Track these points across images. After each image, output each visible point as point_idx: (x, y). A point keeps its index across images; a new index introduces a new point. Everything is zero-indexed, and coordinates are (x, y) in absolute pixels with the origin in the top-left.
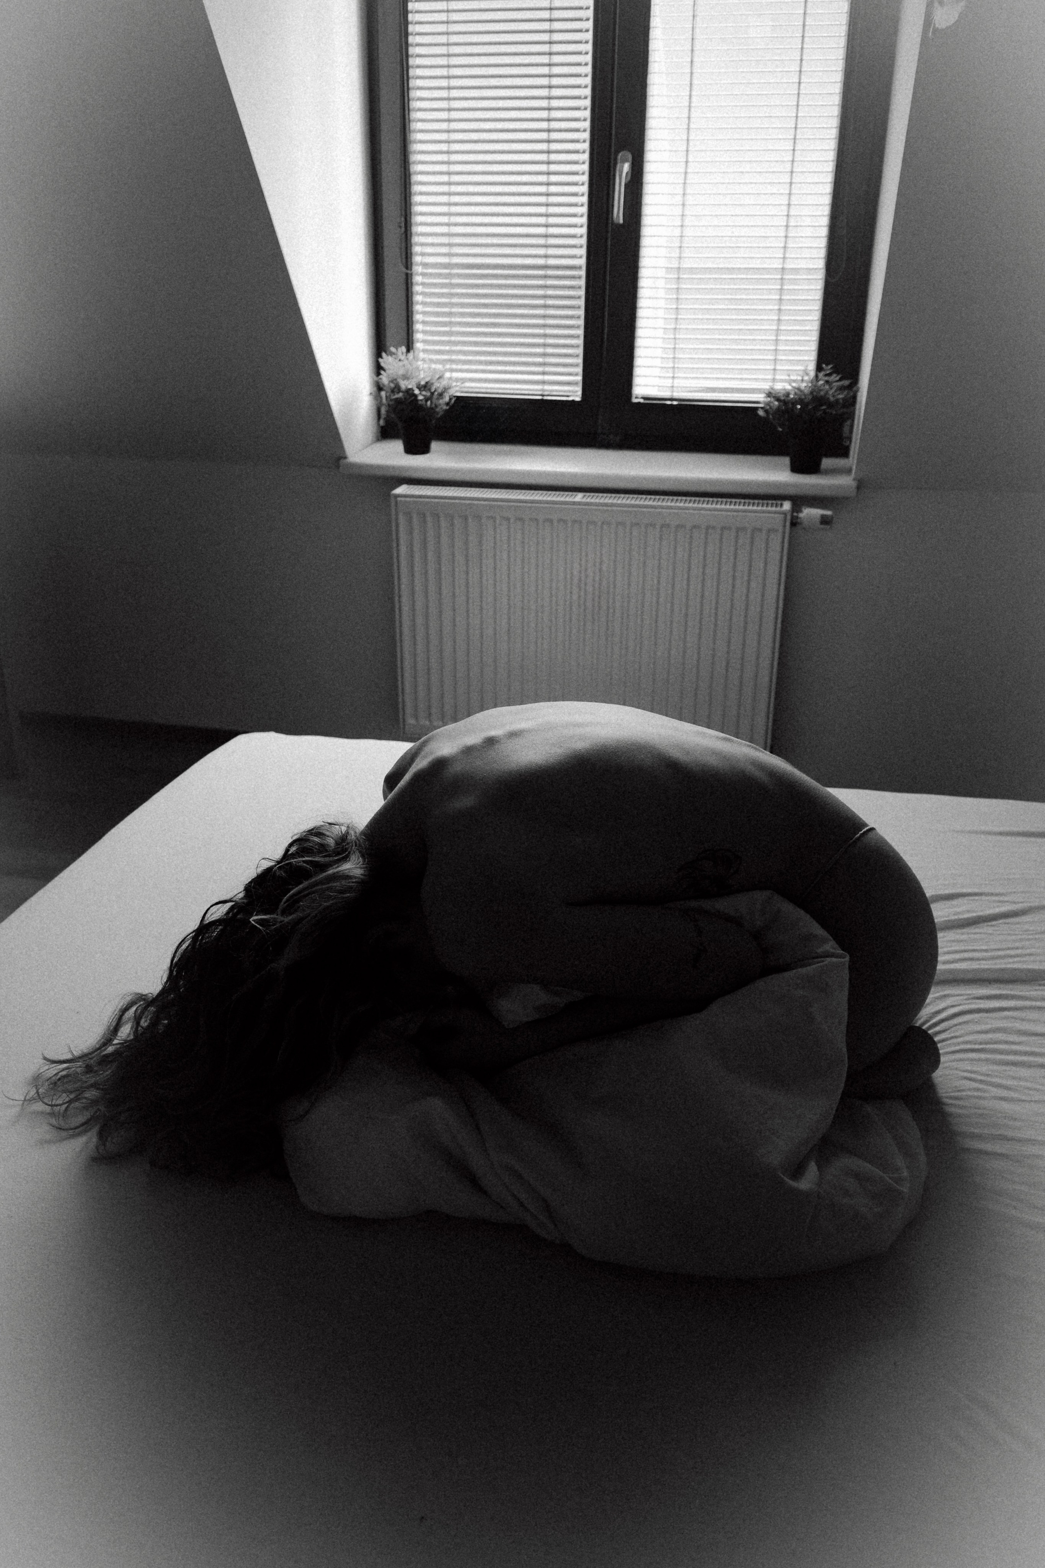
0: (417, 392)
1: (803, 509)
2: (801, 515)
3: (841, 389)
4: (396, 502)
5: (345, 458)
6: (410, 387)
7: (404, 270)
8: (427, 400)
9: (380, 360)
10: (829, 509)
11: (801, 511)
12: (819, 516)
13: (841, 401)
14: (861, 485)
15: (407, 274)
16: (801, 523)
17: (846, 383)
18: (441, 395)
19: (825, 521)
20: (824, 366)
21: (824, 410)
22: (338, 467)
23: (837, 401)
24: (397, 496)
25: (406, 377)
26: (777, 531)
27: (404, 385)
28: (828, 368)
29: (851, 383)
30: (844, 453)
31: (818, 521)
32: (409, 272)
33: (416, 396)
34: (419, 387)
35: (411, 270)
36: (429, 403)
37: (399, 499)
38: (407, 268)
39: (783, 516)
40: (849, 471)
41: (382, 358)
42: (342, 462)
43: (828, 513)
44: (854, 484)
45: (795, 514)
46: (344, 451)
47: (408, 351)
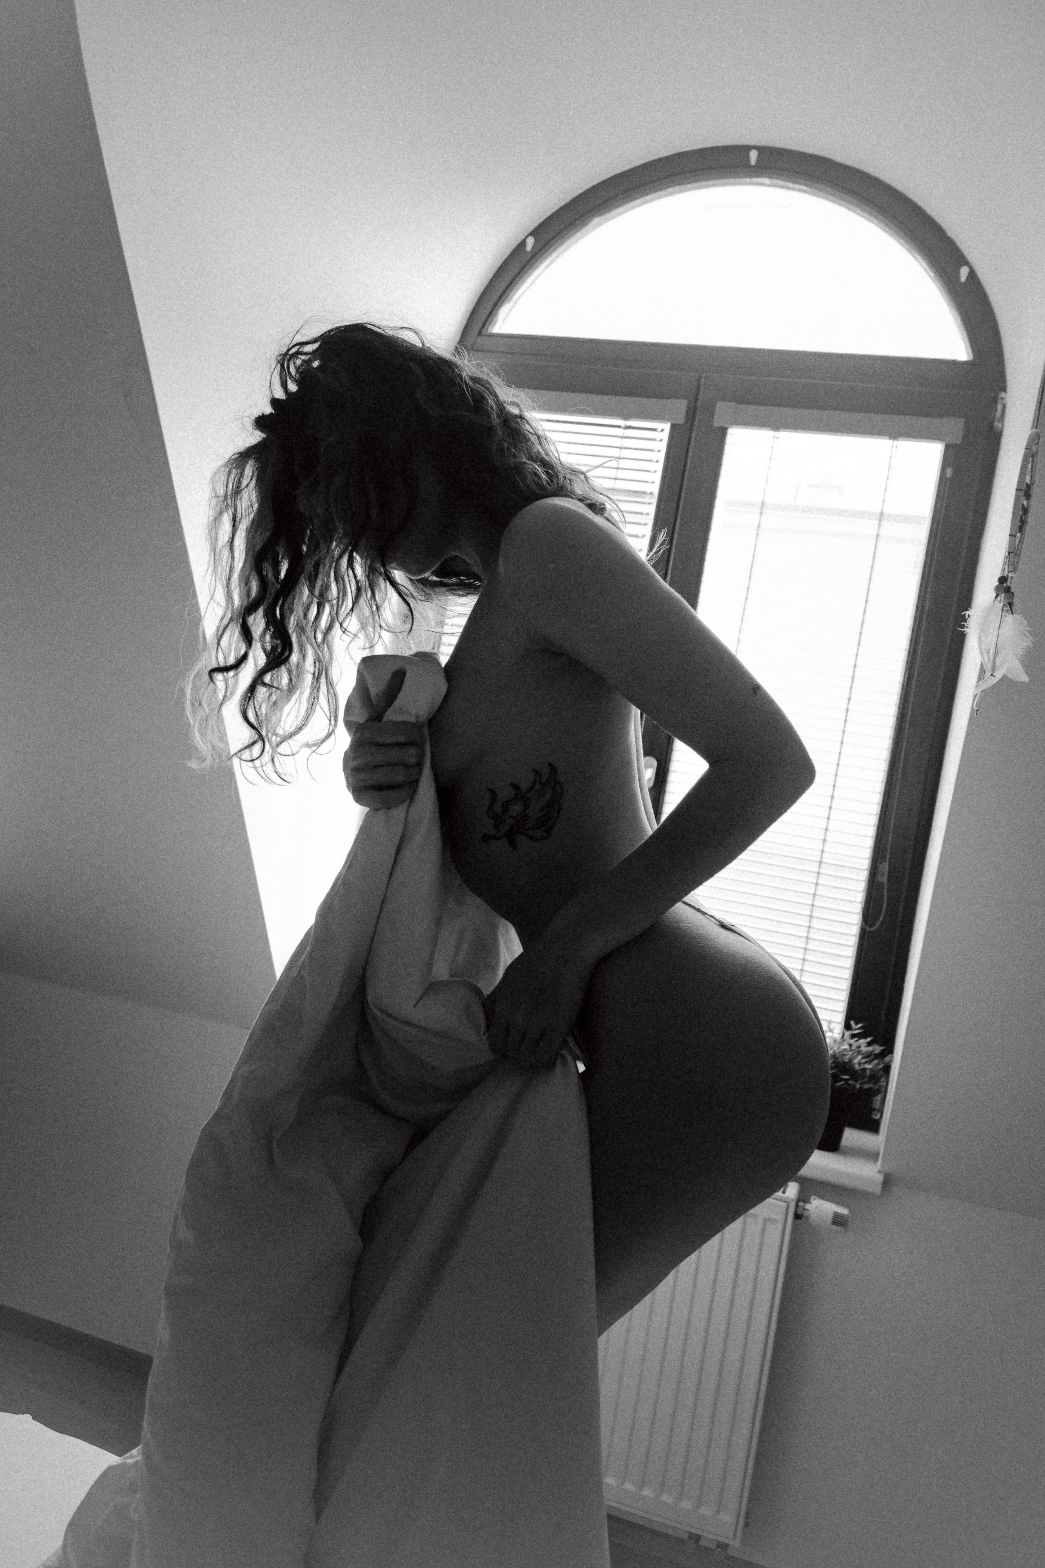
1: (812, 1200)
2: (808, 1206)
3: (869, 1056)
10: (845, 1205)
11: (809, 1202)
12: (831, 1215)
13: (868, 1073)
14: (888, 1182)
16: (807, 1218)
17: (877, 1049)
19: (838, 1220)
20: (852, 1022)
21: (846, 1080)
23: (864, 1070)
26: (775, 1221)
28: (856, 1028)
29: (882, 1051)
30: (873, 1127)
31: (830, 1220)
39: (784, 1204)
40: (873, 1156)
43: (844, 1211)
44: (880, 1178)
45: (801, 1204)
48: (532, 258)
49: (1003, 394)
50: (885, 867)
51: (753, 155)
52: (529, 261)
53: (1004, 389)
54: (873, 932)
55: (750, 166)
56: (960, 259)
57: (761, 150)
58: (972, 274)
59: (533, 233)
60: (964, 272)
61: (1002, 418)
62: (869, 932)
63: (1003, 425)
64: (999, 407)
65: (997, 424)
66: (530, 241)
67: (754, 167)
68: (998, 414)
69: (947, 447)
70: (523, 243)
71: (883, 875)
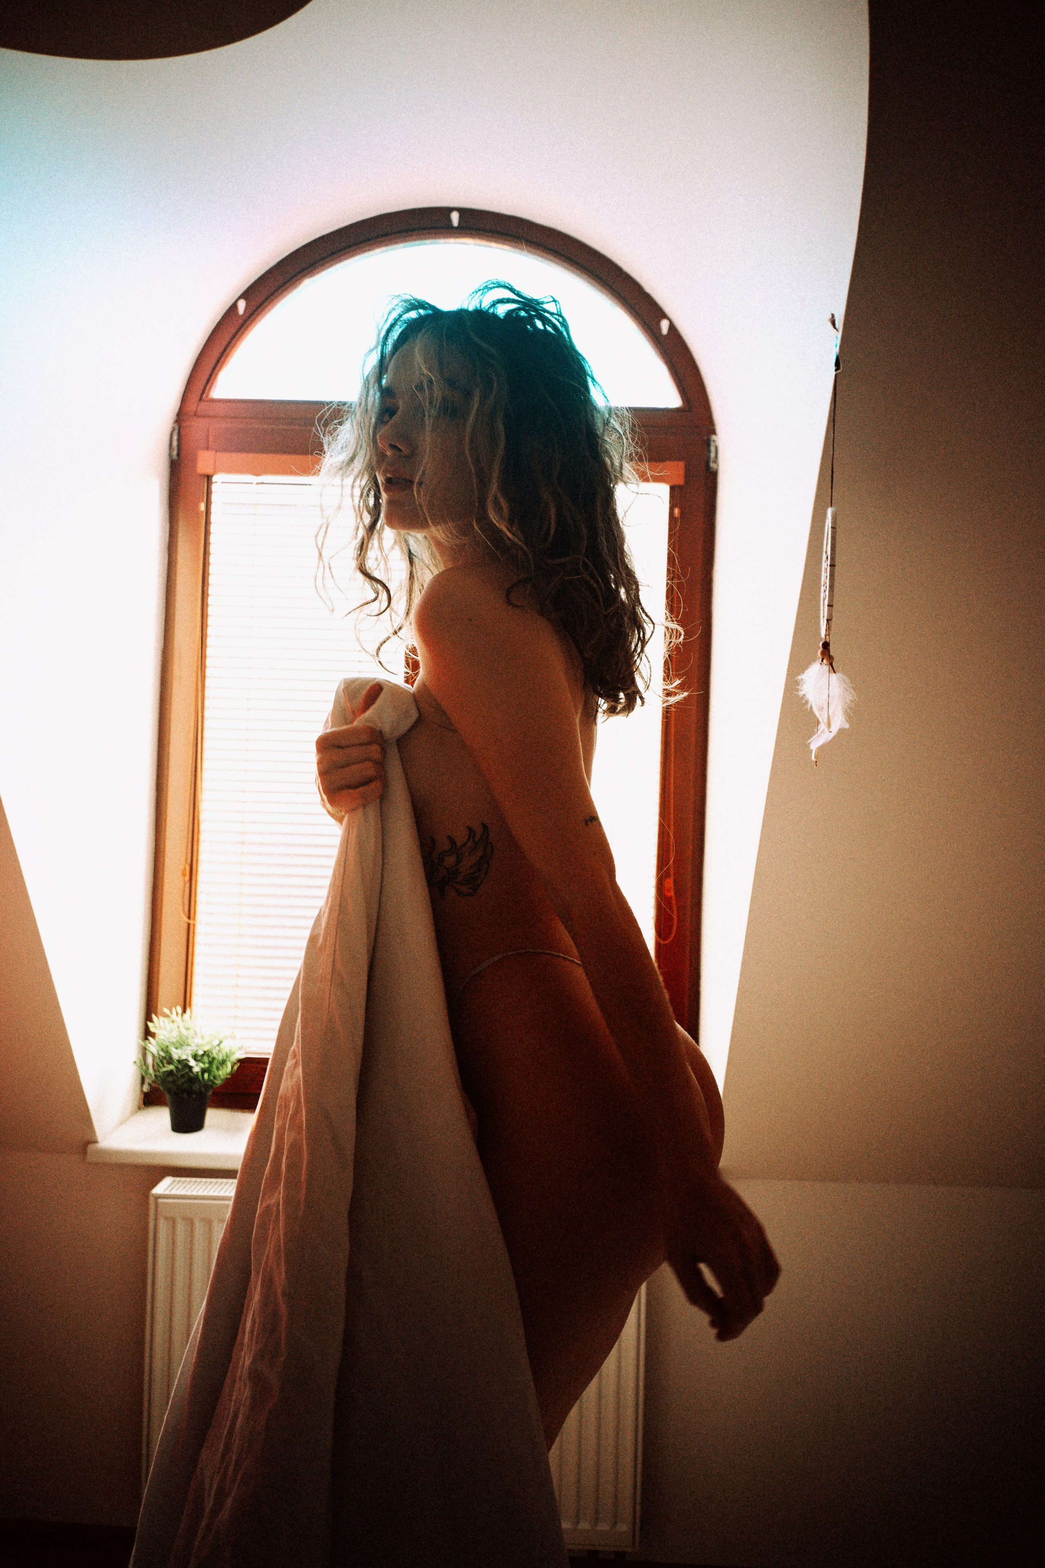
0: (192, 1063)
4: (156, 1203)
5: (96, 1142)
6: (184, 1057)
7: (186, 919)
8: (203, 1071)
9: (149, 1024)
15: (189, 924)
18: (223, 1062)
22: (84, 1152)
24: (157, 1197)
25: (180, 1045)
27: (176, 1054)
32: (191, 922)
33: (191, 1068)
34: (195, 1057)
35: (194, 919)
36: (206, 1076)
37: (160, 1200)
38: (189, 918)
41: (151, 1021)
42: (91, 1147)
46: (93, 1132)
47: (184, 1011)
48: (245, 321)
49: (714, 437)
50: (670, 883)
51: (455, 217)
52: (243, 325)
53: (714, 432)
54: (665, 945)
55: (452, 227)
56: (661, 314)
57: (462, 211)
58: (672, 328)
59: (246, 295)
60: (665, 326)
61: (716, 461)
62: (664, 945)
63: (718, 465)
64: (713, 449)
65: (712, 465)
66: (242, 305)
67: (457, 228)
68: (713, 455)
69: (672, 489)
70: (234, 306)
71: (669, 891)
